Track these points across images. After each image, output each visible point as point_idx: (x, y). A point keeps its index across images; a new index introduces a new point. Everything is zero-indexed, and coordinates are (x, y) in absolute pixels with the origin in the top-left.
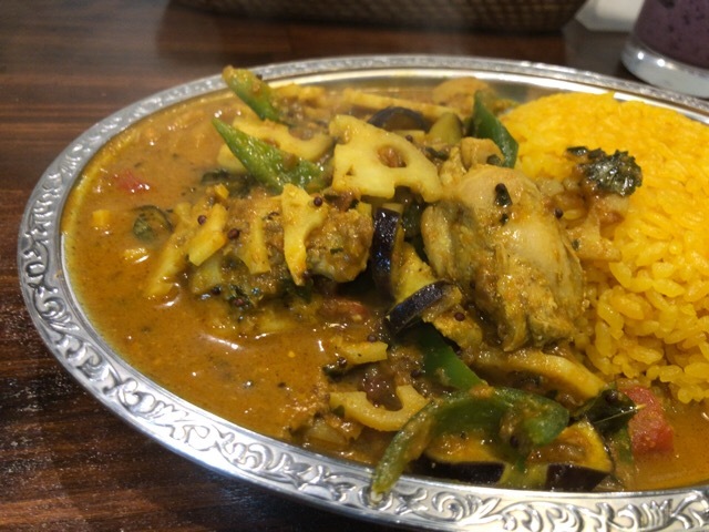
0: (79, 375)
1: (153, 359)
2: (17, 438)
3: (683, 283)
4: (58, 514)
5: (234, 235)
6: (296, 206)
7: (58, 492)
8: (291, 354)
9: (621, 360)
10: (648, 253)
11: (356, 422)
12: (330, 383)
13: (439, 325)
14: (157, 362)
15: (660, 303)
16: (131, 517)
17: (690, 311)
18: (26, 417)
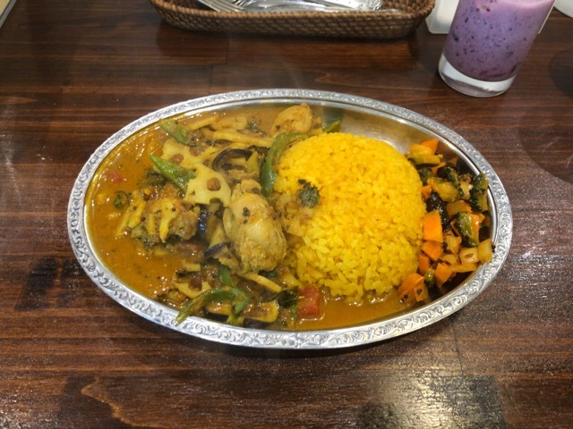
0: (86, 270)
1: (114, 263)
2: (71, 284)
3: (330, 248)
4: (84, 314)
5: (143, 219)
6: (167, 209)
7: (84, 306)
8: (165, 265)
9: (307, 275)
10: (318, 233)
11: (184, 294)
12: (178, 278)
13: (220, 260)
14: (115, 265)
15: (320, 256)
16: (109, 318)
17: (331, 260)
18: (74, 276)
